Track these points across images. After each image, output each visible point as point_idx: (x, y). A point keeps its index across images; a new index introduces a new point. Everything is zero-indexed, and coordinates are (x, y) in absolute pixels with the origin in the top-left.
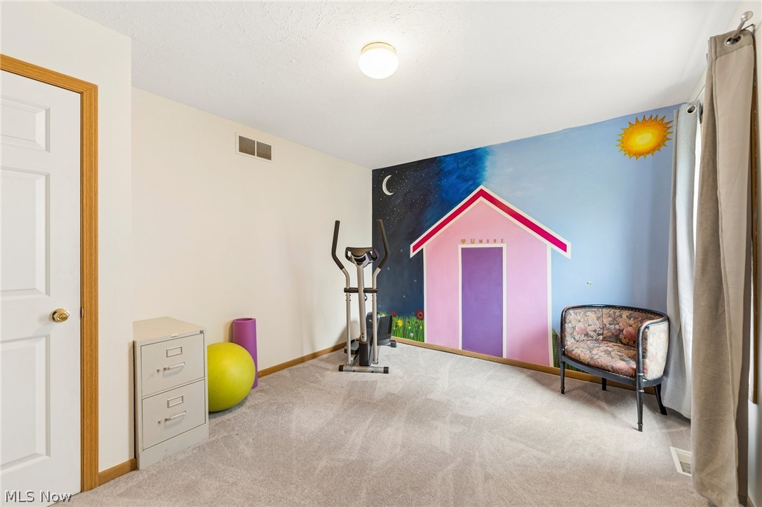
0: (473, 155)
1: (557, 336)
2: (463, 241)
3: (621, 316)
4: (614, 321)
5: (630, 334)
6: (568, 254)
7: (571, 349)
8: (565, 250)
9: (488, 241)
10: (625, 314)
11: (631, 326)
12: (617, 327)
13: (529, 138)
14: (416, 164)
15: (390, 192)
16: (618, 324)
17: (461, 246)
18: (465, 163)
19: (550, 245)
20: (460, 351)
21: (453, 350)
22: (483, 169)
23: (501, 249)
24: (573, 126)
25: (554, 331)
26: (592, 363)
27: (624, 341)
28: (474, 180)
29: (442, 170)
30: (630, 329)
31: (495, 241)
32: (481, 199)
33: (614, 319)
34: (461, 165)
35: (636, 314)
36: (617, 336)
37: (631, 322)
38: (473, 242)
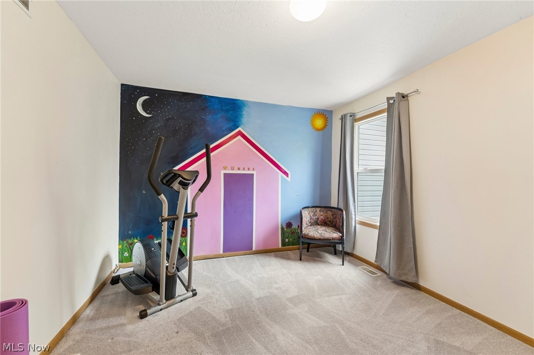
0: (234, 104)
1: (283, 228)
2: (225, 168)
3: (316, 211)
4: (315, 215)
5: (322, 220)
6: (289, 179)
7: (306, 233)
8: (288, 176)
9: (244, 169)
10: (318, 210)
11: (322, 215)
12: (316, 217)
13: (270, 104)
14: (181, 94)
15: (147, 113)
16: (316, 215)
17: (223, 172)
18: (227, 107)
19: (280, 173)
20: (221, 255)
21: (217, 255)
22: (241, 116)
23: (252, 175)
24: (293, 105)
25: (282, 225)
26: (322, 238)
27: (319, 224)
28: (234, 122)
29: (207, 107)
30: (322, 217)
31: (249, 169)
32: (239, 137)
33: (314, 213)
34: (224, 108)
35: (322, 209)
36: (317, 222)
37: (322, 213)
38: (233, 169)
